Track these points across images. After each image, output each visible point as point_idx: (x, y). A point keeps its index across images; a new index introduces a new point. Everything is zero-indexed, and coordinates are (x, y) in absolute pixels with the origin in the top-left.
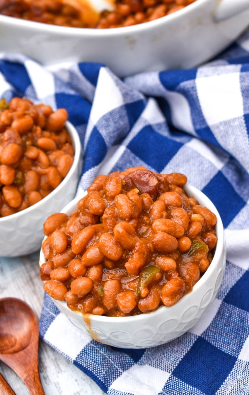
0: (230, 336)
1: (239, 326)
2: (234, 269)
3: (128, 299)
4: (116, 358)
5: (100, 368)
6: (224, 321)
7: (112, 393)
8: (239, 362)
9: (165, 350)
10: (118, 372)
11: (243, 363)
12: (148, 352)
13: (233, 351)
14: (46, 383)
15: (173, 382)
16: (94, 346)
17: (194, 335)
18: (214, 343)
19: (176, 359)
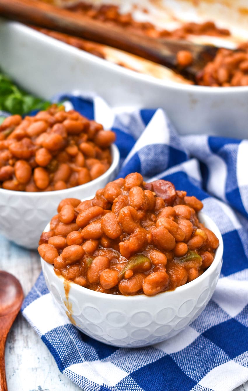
0: (197, 364)
1: (209, 359)
2: (221, 313)
3: (111, 275)
4: (82, 346)
5: (64, 348)
6: (196, 351)
7: (67, 373)
8: (198, 386)
9: (131, 355)
10: (80, 360)
11: (201, 388)
12: (115, 355)
13: (196, 376)
14: (10, 352)
15: (128, 382)
16: (66, 329)
17: (164, 352)
18: (180, 365)
19: (138, 365)
